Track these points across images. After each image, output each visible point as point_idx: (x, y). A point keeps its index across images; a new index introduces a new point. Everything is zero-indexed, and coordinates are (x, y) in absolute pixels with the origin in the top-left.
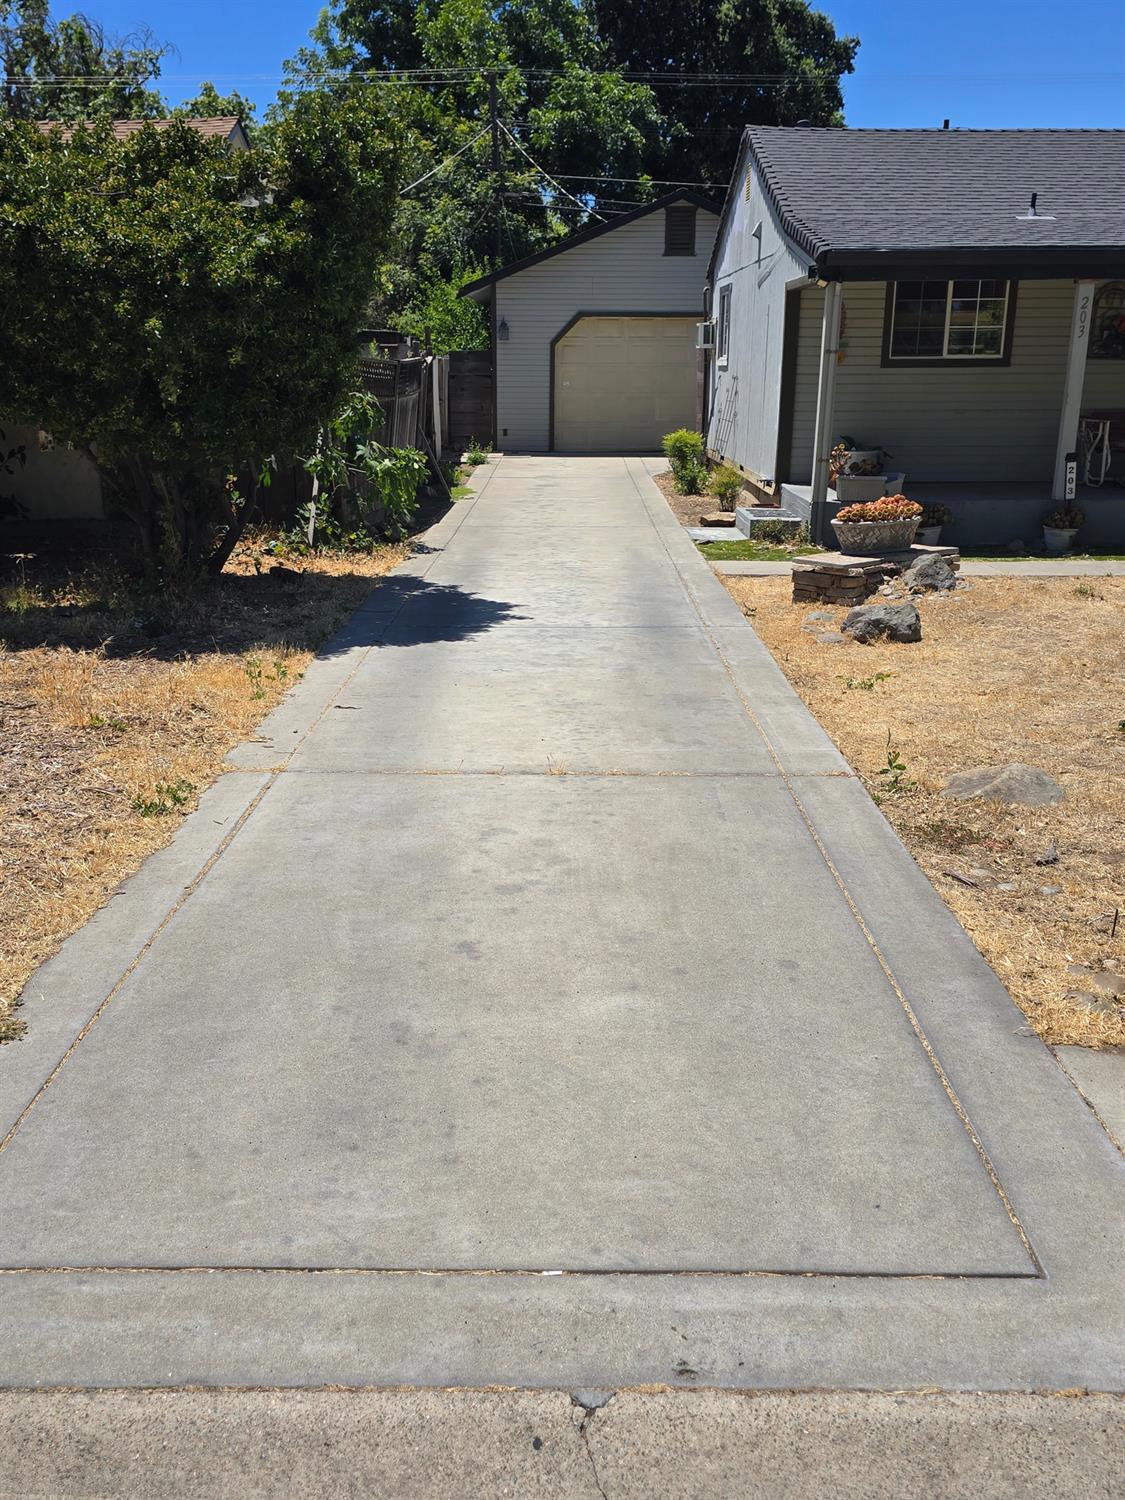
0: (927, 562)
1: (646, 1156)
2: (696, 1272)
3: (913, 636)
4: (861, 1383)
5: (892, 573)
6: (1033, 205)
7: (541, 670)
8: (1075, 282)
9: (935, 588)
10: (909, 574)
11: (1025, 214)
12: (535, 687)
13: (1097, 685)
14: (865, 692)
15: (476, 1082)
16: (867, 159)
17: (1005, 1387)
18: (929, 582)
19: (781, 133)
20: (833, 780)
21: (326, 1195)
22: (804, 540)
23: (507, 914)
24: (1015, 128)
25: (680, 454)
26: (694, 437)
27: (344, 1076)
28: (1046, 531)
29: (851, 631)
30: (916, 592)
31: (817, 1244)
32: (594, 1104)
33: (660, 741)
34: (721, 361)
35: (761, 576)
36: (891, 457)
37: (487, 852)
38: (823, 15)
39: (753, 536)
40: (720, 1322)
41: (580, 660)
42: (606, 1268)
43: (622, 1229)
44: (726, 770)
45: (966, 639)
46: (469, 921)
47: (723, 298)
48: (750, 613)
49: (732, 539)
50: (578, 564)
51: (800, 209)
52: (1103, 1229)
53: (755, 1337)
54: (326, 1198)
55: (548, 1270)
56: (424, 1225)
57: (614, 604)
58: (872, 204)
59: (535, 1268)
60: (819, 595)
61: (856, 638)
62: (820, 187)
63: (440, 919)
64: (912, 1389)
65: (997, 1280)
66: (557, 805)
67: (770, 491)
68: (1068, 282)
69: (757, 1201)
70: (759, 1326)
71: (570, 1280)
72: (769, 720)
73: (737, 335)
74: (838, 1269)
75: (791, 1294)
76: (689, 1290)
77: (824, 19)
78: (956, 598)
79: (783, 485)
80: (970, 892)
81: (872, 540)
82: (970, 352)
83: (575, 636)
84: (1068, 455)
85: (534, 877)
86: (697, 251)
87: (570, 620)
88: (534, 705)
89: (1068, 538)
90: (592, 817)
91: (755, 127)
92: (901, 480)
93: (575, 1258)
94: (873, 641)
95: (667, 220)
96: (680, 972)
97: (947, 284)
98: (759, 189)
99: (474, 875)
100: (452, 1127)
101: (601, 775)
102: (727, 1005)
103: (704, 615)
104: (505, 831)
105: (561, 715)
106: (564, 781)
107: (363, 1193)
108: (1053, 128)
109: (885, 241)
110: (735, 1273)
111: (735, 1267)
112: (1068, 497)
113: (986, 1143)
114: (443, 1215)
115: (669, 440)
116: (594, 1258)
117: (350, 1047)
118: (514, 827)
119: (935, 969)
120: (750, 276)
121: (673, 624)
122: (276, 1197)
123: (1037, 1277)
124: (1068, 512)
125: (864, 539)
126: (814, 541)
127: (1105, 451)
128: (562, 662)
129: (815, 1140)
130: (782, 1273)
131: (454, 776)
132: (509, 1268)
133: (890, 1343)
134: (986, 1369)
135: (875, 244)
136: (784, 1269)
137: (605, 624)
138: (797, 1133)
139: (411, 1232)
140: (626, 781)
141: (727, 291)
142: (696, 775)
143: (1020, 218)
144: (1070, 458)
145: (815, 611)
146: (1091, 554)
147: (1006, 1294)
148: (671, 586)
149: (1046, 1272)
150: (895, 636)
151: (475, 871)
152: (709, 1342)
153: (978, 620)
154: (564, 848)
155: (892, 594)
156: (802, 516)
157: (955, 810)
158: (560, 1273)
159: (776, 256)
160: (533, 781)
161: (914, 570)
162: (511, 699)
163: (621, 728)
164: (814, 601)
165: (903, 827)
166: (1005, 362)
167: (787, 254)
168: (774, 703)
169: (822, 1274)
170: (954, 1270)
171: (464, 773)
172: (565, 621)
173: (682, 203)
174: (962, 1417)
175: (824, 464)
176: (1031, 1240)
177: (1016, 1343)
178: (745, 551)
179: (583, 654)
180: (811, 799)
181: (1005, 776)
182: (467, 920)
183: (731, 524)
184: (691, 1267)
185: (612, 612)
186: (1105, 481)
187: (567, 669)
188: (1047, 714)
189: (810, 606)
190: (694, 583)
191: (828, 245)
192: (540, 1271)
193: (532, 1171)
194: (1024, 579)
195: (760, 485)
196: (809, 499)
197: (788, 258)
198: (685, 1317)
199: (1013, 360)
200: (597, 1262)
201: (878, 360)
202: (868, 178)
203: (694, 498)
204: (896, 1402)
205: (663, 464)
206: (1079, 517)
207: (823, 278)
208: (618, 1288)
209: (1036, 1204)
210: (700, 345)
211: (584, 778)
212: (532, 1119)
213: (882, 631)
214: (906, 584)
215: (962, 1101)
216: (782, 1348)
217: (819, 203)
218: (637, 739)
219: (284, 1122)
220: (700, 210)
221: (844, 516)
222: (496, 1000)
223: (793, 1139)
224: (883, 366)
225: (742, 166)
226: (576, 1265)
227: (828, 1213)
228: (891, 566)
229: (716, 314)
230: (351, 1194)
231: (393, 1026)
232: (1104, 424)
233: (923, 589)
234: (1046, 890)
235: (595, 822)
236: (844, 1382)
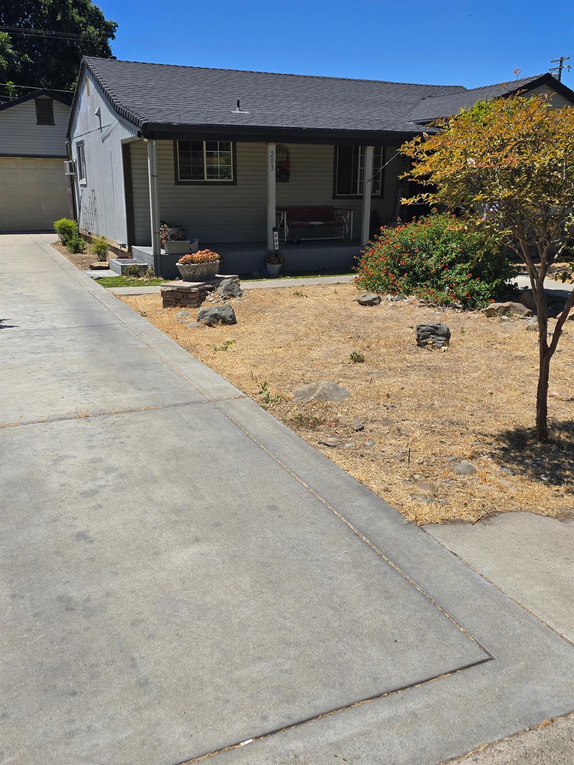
0: (227, 283)
1: (260, 645)
2: (327, 713)
3: (233, 321)
4: (449, 754)
5: (211, 290)
6: (238, 106)
7: (40, 356)
8: (267, 144)
9: (234, 296)
10: (220, 290)
11: (235, 110)
12: (41, 366)
13: (327, 338)
14: (224, 352)
15: (133, 624)
16: (151, 78)
17: (516, 731)
18: (230, 293)
19: (102, 61)
20: (238, 400)
21: (72, 734)
22: (151, 275)
23: (96, 509)
24: (219, 68)
25: (66, 232)
26: (71, 223)
27: (41, 643)
28: (267, 266)
29: (203, 321)
30: (225, 299)
31: (379, 674)
32: (212, 620)
33: (133, 390)
34: (81, 182)
35: (138, 295)
36: (186, 231)
37: (63, 472)
38: (97, 7)
39: (123, 274)
40: (358, 742)
41: (61, 348)
42: (277, 728)
43: (272, 698)
44: (179, 402)
45: (257, 321)
46: (74, 518)
47: (78, 148)
48: (144, 315)
49: (112, 276)
50: (30, 294)
51: (124, 102)
52: (503, 622)
53: (381, 745)
54: (72, 736)
55: (243, 742)
56: (149, 735)
57: (64, 314)
58: (159, 101)
59: (235, 743)
60: (177, 303)
61: (206, 324)
62: (130, 91)
63: (54, 521)
64: (475, 749)
65: (476, 667)
66: (92, 436)
67: (126, 250)
68: (262, 144)
69: (334, 655)
70: (379, 737)
71: (260, 744)
72: (186, 372)
73: (91, 167)
74: (398, 686)
75: (383, 711)
76: (329, 727)
77: (98, 9)
78: (245, 301)
79: (133, 246)
80: (335, 450)
81: (198, 273)
82: (217, 178)
83: (50, 335)
84: (274, 228)
85: (103, 483)
86: (55, 123)
87: (42, 325)
88: (47, 377)
89: (278, 269)
90: (117, 440)
91: (88, 57)
92: (197, 243)
93: (255, 728)
94: (215, 325)
95: (37, 105)
96: (217, 525)
97: (203, 142)
98: (95, 90)
99: (62, 488)
100: (133, 659)
101: (110, 414)
102: (254, 539)
103: (120, 317)
104: (69, 457)
105: (66, 381)
106: (89, 421)
107: (96, 725)
108: (237, 69)
109: (175, 120)
110: (347, 707)
111: (346, 703)
112: (276, 249)
113: (424, 588)
114: (158, 724)
115: (57, 224)
116: (266, 723)
117: (36, 621)
118: (72, 453)
119: (344, 496)
120: (96, 136)
121: (105, 323)
122: (35, 747)
123: (490, 659)
124: (277, 256)
125: (194, 273)
126: (157, 275)
127: (286, 226)
128: (50, 350)
129: (343, 609)
130: (371, 698)
131: (17, 427)
132: (219, 748)
133: (448, 723)
134: (501, 722)
135: (169, 121)
136: (372, 695)
137: (65, 326)
138: (332, 608)
139: (143, 743)
140: (127, 416)
141: (80, 145)
142: (165, 407)
143: (233, 112)
144: (275, 230)
145: (178, 313)
146: (291, 276)
147: (483, 674)
148: (91, 302)
149: (493, 655)
150: (225, 322)
151: (61, 486)
152: (359, 758)
153: (259, 311)
154: (110, 462)
155: (213, 300)
156: (149, 262)
157: (304, 408)
158: (251, 741)
159: (112, 126)
160: (70, 424)
161: (223, 287)
162: (29, 375)
163: (106, 385)
164: (175, 306)
165: (285, 421)
166: (234, 183)
167: (119, 125)
168: (184, 362)
169: (392, 692)
170: (452, 668)
171: (23, 424)
172: (39, 326)
173: (43, 96)
174: (508, 757)
175: (157, 235)
176: (476, 639)
177: (505, 702)
178: (122, 282)
179: (61, 344)
180: (232, 412)
181: (321, 387)
182: (72, 518)
183: (108, 268)
184: (324, 711)
185: (66, 319)
186: (287, 241)
187: (55, 354)
188: (314, 354)
189: (173, 309)
190: (104, 300)
191: (146, 120)
192: (238, 744)
193: (199, 676)
194: (267, 289)
195: (119, 247)
196: (152, 253)
197: (120, 127)
198: (336, 746)
199: (238, 182)
200: (270, 726)
201: (174, 181)
202: (153, 88)
203: (79, 255)
204: (474, 760)
205: (55, 237)
206: (282, 258)
207: (145, 137)
208: (290, 739)
209: (466, 617)
210: (68, 173)
211: (101, 417)
212: (181, 640)
213: (218, 320)
214: (220, 295)
215: (400, 568)
216: (399, 747)
217: (133, 99)
218: (120, 391)
219: (14, 688)
220: (55, 101)
221: (183, 261)
222: (118, 567)
223: (331, 612)
224: (176, 184)
225: (83, 78)
226: (258, 732)
227: (374, 652)
228: (210, 286)
229: (75, 156)
230: (89, 728)
231: (59, 599)
232: (284, 214)
233: (228, 297)
234: (368, 443)
235: (121, 443)
236: (441, 757)
